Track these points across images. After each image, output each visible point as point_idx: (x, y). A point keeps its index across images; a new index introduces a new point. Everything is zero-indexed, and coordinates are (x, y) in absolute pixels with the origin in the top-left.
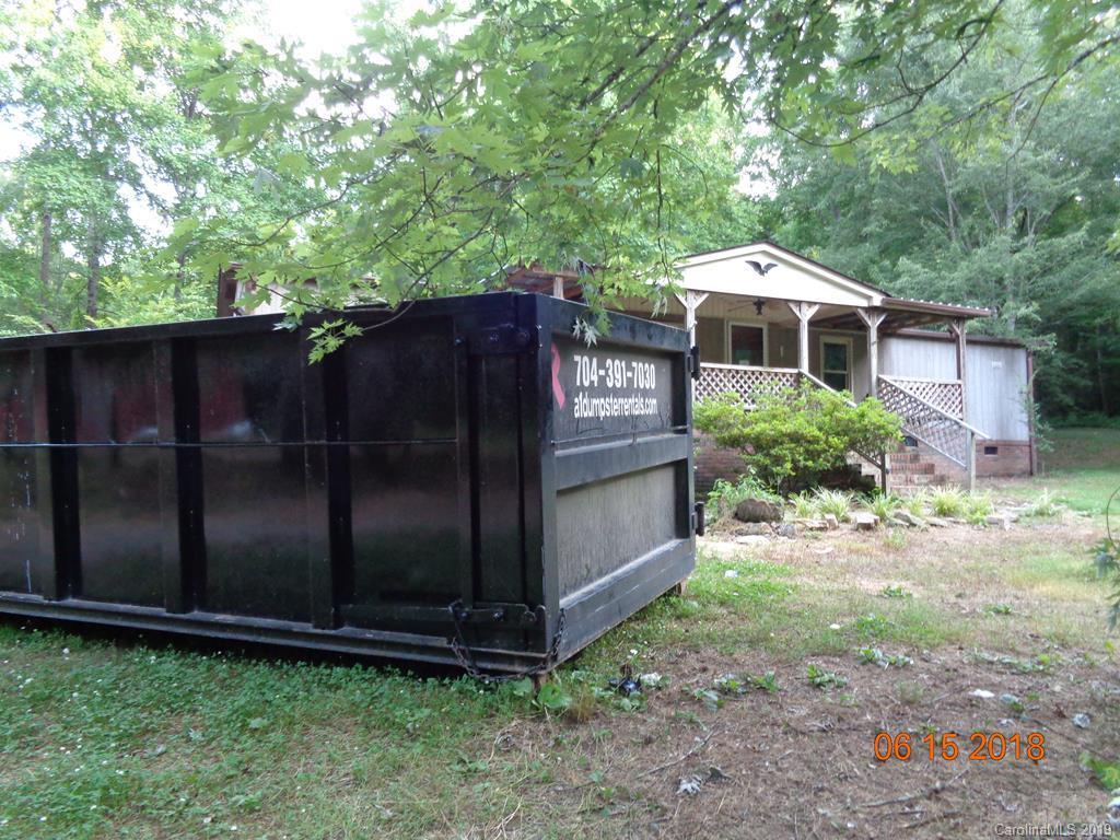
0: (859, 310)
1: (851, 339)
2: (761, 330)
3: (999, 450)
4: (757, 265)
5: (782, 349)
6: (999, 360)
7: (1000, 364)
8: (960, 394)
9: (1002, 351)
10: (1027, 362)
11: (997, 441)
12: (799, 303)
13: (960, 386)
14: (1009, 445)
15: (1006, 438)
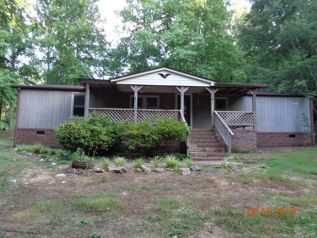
0: (206, 88)
1: (227, 97)
2: (190, 96)
3: (296, 136)
4: (162, 75)
5: (198, 102)
6: (296, 102)
7: (296, 103)
8: (253, 117)
9: (298, 98)
10: (310, 102)
11: (295, 133)
12: (180, 87)
13: (253, 113)
14: (301, 134)
15: (299, 132)
